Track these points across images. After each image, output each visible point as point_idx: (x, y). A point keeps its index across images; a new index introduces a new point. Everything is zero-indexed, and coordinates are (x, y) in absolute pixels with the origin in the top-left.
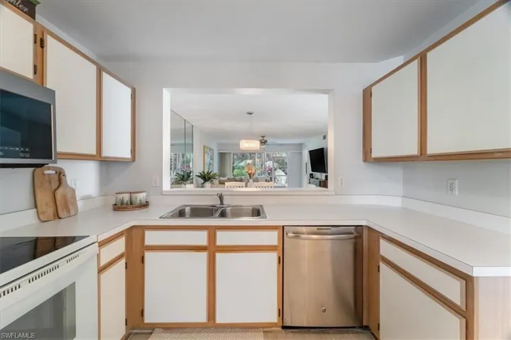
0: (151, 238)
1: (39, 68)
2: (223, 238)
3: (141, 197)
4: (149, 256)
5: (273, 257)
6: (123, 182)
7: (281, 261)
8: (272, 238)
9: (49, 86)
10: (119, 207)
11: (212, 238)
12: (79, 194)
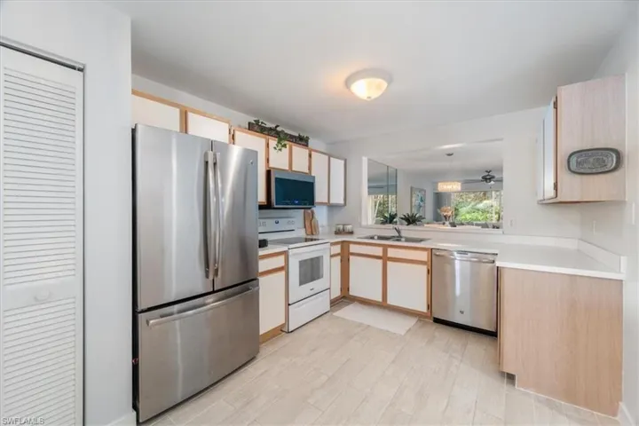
0: (353, 249)
1: (310, 168)
2: (391, 253)
3: (349, 228)
4: (351, 257)
5: (424, 269)
6: (340, 218)
7: (429, 272)
8: (424, 256)
9: (313, 174)
10: (338, 233)
11: (385, 252)
12: (320, 224)
